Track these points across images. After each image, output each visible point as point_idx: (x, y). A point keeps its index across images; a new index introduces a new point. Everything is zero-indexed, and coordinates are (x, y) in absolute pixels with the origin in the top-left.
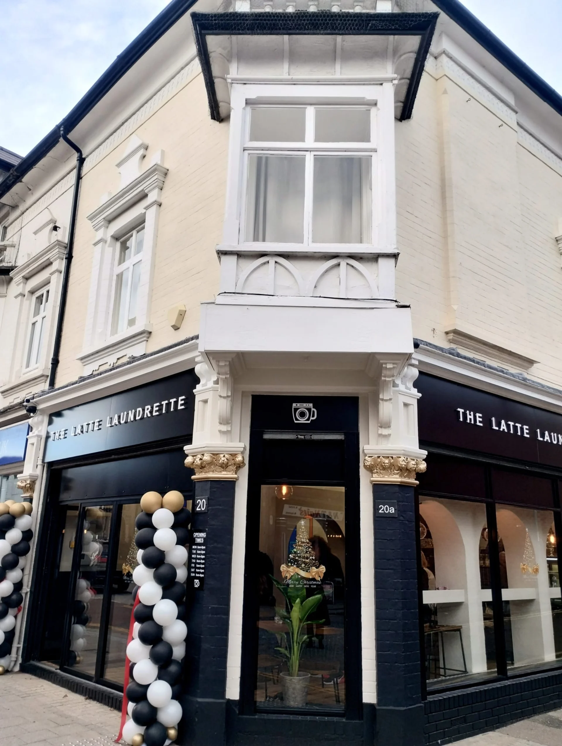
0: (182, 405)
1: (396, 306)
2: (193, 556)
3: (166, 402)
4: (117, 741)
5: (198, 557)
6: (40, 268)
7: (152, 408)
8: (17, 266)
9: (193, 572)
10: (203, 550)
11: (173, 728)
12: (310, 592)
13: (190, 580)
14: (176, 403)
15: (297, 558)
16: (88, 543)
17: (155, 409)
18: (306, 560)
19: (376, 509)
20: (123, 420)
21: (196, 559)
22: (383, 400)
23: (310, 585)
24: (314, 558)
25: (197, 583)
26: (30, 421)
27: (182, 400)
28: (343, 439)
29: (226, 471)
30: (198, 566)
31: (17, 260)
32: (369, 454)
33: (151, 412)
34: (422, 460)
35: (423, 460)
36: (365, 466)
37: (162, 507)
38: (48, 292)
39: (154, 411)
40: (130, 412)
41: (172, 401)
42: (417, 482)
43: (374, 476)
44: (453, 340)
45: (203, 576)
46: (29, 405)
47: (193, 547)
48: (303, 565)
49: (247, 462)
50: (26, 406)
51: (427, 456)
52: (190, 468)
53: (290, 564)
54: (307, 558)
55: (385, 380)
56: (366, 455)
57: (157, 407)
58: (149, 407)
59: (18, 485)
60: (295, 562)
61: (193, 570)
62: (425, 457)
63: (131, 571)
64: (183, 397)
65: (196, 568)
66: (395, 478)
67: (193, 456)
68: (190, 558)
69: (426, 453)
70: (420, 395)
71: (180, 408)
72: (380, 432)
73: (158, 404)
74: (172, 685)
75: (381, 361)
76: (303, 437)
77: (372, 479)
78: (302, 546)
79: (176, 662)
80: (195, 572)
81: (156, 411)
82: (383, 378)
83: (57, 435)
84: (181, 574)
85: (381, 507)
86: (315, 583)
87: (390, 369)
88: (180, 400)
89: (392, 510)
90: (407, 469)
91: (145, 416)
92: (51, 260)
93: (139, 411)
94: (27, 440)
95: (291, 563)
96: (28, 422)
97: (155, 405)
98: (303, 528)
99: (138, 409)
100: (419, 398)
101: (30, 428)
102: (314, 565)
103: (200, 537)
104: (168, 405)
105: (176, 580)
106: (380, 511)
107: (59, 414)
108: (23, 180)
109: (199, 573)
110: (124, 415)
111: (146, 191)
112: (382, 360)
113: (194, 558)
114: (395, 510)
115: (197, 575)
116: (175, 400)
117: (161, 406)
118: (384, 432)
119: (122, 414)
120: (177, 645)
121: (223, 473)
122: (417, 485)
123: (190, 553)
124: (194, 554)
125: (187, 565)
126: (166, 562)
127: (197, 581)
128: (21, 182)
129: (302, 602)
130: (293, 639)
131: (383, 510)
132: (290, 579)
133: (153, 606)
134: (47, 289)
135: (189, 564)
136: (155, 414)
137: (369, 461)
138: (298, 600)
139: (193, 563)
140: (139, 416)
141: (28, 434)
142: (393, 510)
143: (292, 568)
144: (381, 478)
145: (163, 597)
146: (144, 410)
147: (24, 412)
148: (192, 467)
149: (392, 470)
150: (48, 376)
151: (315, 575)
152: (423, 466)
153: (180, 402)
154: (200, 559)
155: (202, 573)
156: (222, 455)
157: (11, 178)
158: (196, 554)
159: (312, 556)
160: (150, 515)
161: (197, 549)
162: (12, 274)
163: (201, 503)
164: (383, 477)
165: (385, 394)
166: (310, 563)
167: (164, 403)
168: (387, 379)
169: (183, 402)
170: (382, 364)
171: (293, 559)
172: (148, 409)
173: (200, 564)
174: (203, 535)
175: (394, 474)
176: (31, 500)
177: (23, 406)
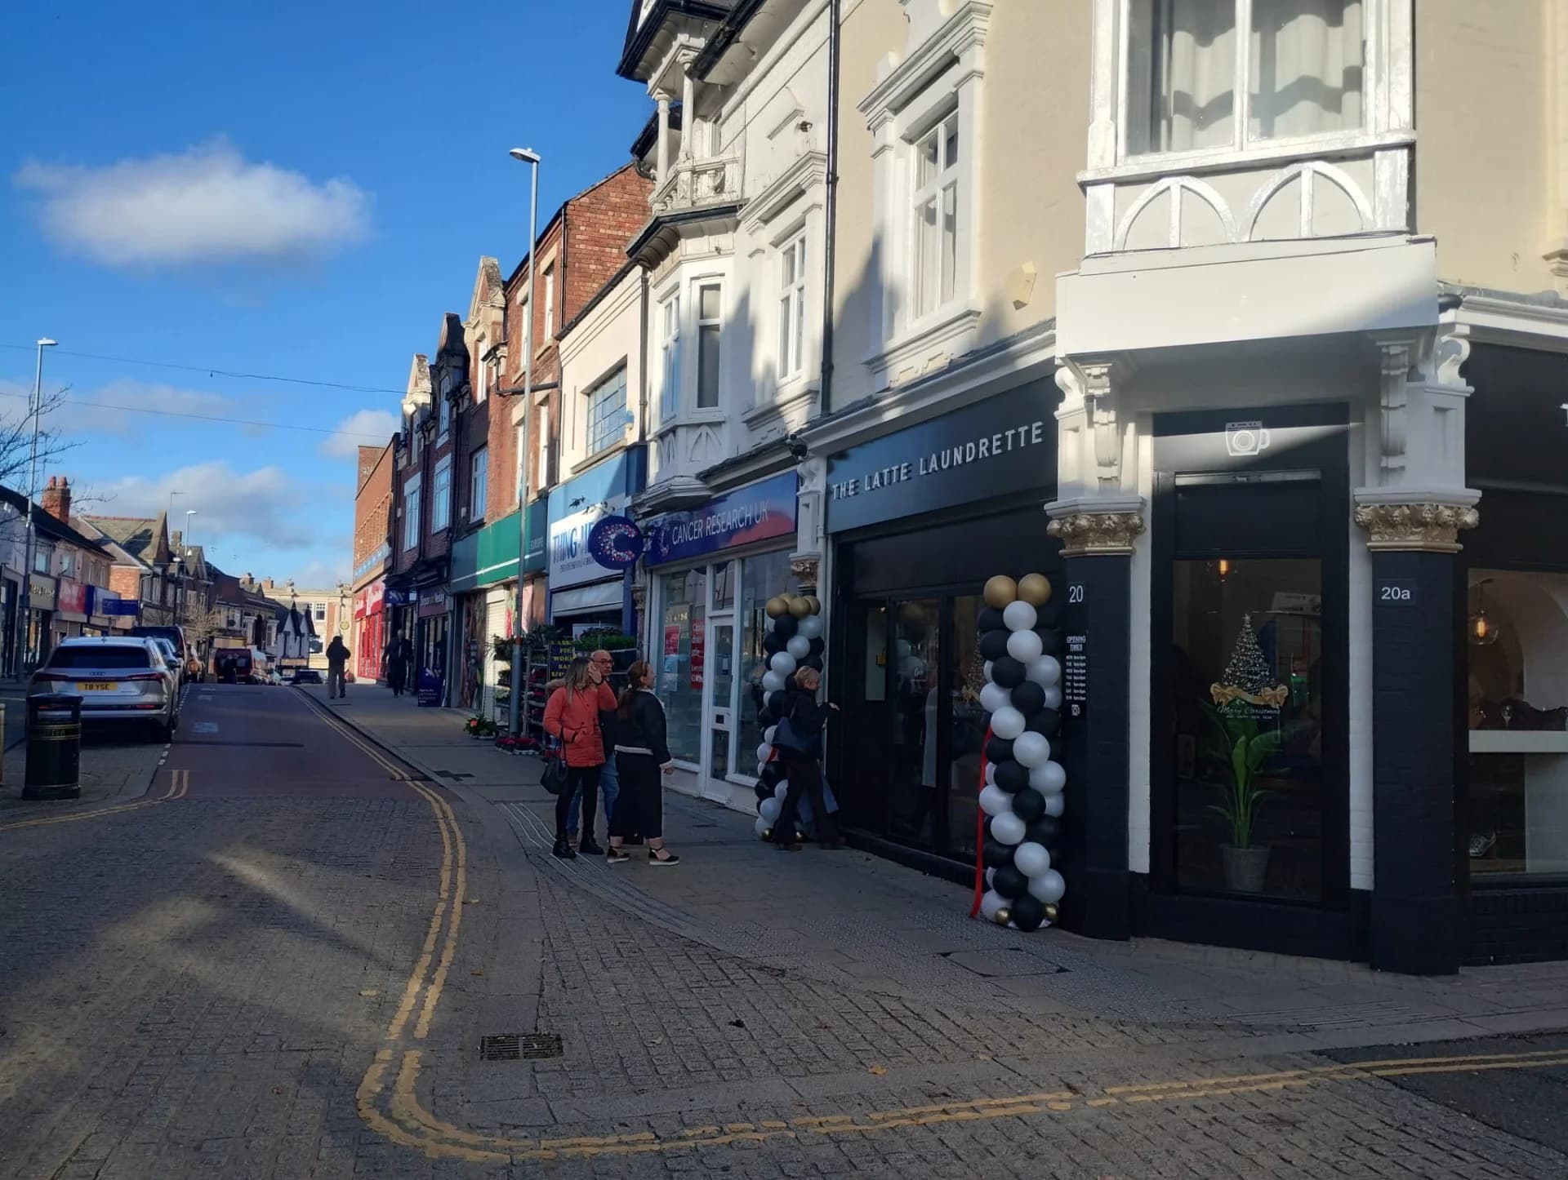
0: (1038, 436)
1: (1407, 241)
2: (1068, 671)
3: (1013, 432)
4: (972, 916)
5: (1075, 671)
6: (784, 202)
7: (991, 442)
8: (748, 199)
9: (1069, 694)
10: (1083, 661)
11: (1053, 905)
12: (1263, 726)
13: (1065, 706)
14: (1028, 433)
15: (1238, 674)
16: (906, 657)
17: (995, 444)
18: (1255, 677)
19: (1376, 593)
20: (945, 463)
21: (1073, 674)
22: (1387, 408)
23: (1261, 715)
24: (1267, 673)
25: (1076, 710)
26: (799, 468)
27: (1037, 428)
28: (1319, 478)
29: (1114, 541)
30: (1075, 685)
31: (746, 188)
32: (1362, 502)
33: (989, 449)
34: (1470, 507)
35: (1473, 507)
36: (1358, 524)
37: (1017, 598)
38: (803, 241)
39: (994, 448)
40: (956, 450)
41: (1022, 430)
42: (1460, 546)
43: (1373, 539)
44: (1560, 269)
45: (1084, 699)
46: (795, 443)
47: (1068, 657)
48: (1249, 685)
49: (1148, 525)
50: (790, 444)
51: (1481, 499)
52: (1056, 538)
53: (1226, 683)
54: (1256, 674)
55: (1389, 375)
56: (1358, 505)
57: (997, 440)
58: (986, 440)
59: (793, 571)
60: (1235, 680)
61: (1068, 691)
62: (1477, 501)
63: (975, 695)
64: (1040, 424)
65: (1072, 687)
66: (1415, 540)
67: (1060, 519)
68: (1064, 673)
69: (1478, 493)
70: (1472, 389)
71: (1035, 441)
72: (1383, 464)
73: (999, 436)
74: (1048, 848)
75: (1379, 344)
76: (1245, 479)
77: (1369, 544)
78: (1246, 655)
79: (1050, 818)
80: (1072, 694)
81: (997, 448)
82: (1384, 372)
83: (843, 489)
84: (1051, 696)
85: (1386, 591)
86: (1271, 712)
87: (1397, 355)
88: (1034, 429)
89: (1406, 595)
90: (1438, 525)
91: (980, 456)
92: (803, 187)
93: (971, 448)
94: (797, 498)
95: (1229, 681)
96: (796, 470)
97: (995, 437)
98: (1248, 626)
99: (968, 445)
100: (1468, 395)
101: (799, 480)
102: (1268, 684)
103: (1076, 642)
104: (1016, 436)
105: (1045, 705)
106: (1383, 597)
107: (842, 455)
108: (741, 38)
109: (1078, 695)
110: (946, 456)
111: (956, 53)
112: (1381, 340)
113: (1069, 674)
114: (1411, 593)
115: (1075, 698)
116: (1026, 428)
117: (1004, 439)
118: (1393, 462)
119: (943, 453)
120: (1051, 793)
121: (1109, 544)
122: (1459, 551)
123: (1064, 667)
124: (1069, 668)
125: (1060, 684)
126: (1027, 679)
127: (1075, 706)
128: (738, 42)
129: (1248, 740)
130: (1238, 796)
131: (1390, 595)
132: (1227, 706)
133: (1013, 740)
134: (801, 237)
135: (1063, 683)
136: (995, 452)
137: (1364, 515)
138: (1243, 738)
139: (1069, 681)
140: (970, 456)
141: (798, 490)
142: (1408, 594)
143: (1229, 689)
144: (1386, 541)
145: (1026, 730)
146: (977, 446)
147: (788, 454)
148: (1058, 536)
149: (1408, 528)
150: (817, 392)
151: (1270, 700)
152: (1471, 518)
153: (1035, 432)
154: (1079, 674)
155: (1083, 695)
156: (1106, 517)
157: (721, 37)
158: (1073, 667)
159: (1265, 671)
160: (1000, 610)
161: (1073, 661)
162: (740, 214)
163: (1076, 591)
164: (1392, 540)
165: (1390, 398)
166: (1260, 681)
167: (1009, 433)
168: (1393, 373)
169: (1039, 431)
170: (1380, 347)
171: (1232, 675)
172: (984, 444)
173: (1079, 681)
174: (1082, 639)
175: (1413, 533)
176: (813, 592)
177: (786, 445)
